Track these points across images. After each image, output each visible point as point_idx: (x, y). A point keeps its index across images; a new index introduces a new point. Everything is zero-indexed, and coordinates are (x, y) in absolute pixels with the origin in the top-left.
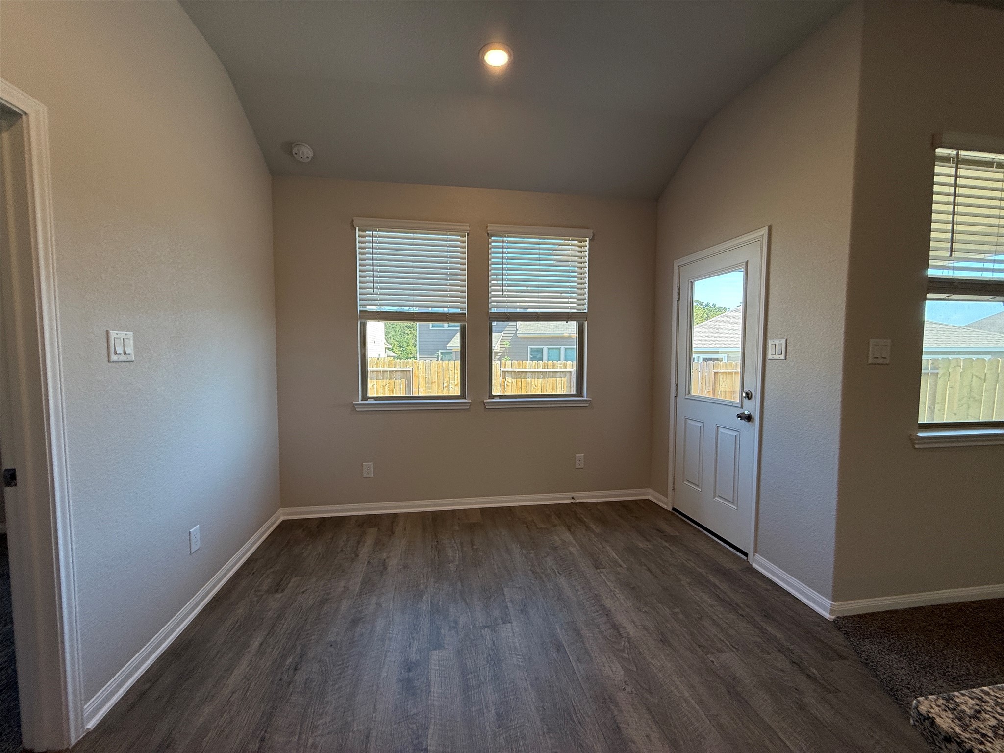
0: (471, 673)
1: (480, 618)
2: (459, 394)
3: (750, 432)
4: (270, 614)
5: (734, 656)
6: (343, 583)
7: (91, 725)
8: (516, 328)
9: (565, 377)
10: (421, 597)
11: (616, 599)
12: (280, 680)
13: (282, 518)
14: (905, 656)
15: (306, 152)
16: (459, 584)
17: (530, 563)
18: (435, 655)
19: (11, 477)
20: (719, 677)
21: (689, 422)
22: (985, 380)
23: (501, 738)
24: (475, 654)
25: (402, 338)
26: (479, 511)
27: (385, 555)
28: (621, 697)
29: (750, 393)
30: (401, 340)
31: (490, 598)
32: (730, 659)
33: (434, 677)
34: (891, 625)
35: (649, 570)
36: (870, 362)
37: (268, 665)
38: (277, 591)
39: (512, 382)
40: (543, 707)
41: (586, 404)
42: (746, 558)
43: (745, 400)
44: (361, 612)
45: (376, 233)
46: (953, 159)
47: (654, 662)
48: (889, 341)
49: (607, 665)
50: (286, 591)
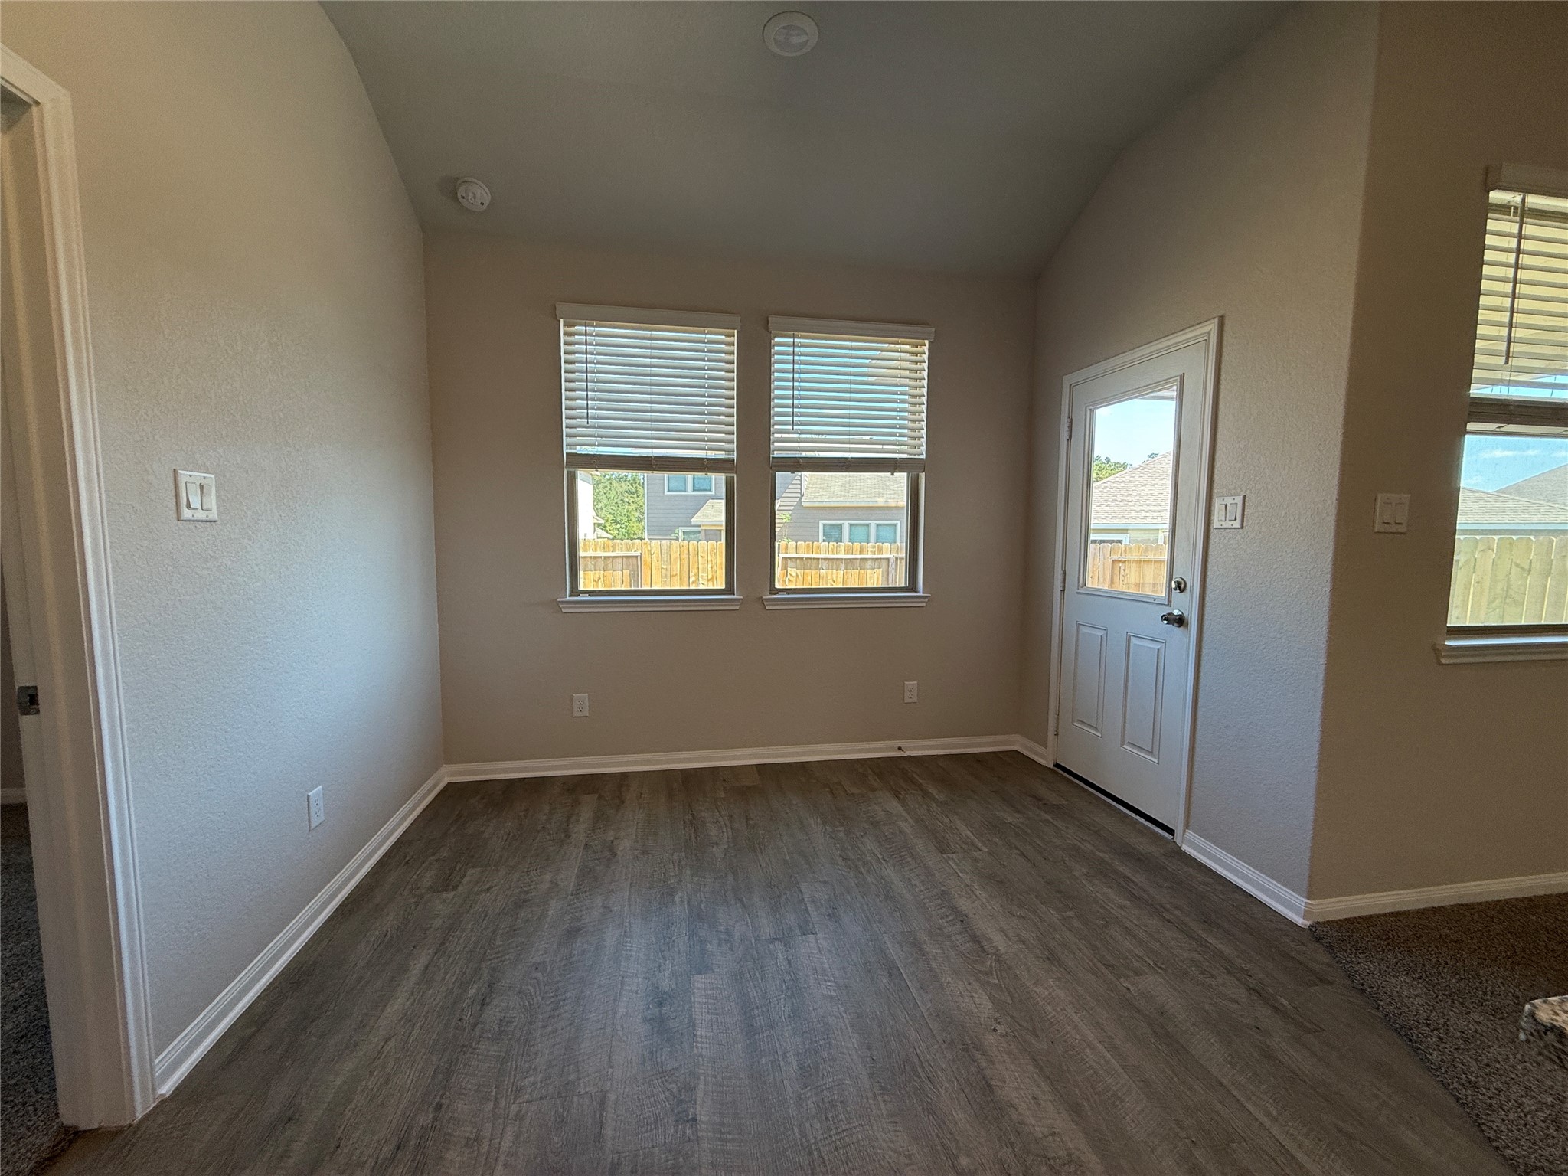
0: (757, 1008)
1: (766, 926)
2: (723, 587)
3: (1182, 642)
4: (437, 923)
5: (1162, 981)
6: (548, 877)
7: (166, 1089)
8: (801, 493)
9: (879, 568)
10: (672, 895)
11: (974, 897)
12: (460, 1020)
13: (447, 780)
14: (1420, 978)
15: (479, 195)
16: (731, 877)
17: (838, 846)
18: (699, 982)
19: (30, 700)
20: (1139, 1011)
21: (1083, 629)
22: (1530, 571)
23: (809, 1102)
24: (762, 980)
25: (620, 509)
26: (755, 769)
27: (611, 835)
28: (990, 1039)
29: (1183, 582)
30: (618, 512)
31: (779, 897)
32: (1154, 984)
33: (701, 1015)
34: (1397, 933)
35: (1023, 855)
36: (1376, 530)
37: (438, 999)
38: (445, 889)
39: (797, 575)
40: (871, 1056)
41: (922, 602)
42: (1171, 837)
43: (1176, 594)
44: (579, 919)
45: (592, 329)
46: (1516, 208)
47: (1039, 990)
48: (1406, 497)
49: (966, 994)
50: (460, 888)
